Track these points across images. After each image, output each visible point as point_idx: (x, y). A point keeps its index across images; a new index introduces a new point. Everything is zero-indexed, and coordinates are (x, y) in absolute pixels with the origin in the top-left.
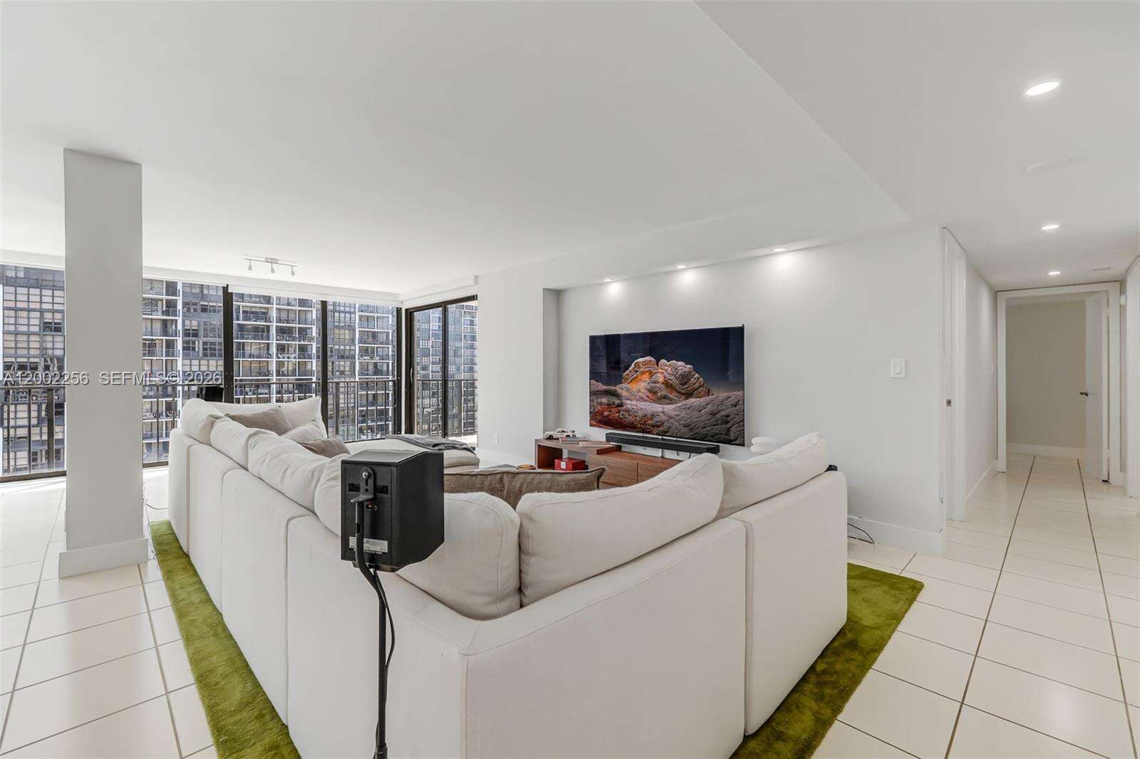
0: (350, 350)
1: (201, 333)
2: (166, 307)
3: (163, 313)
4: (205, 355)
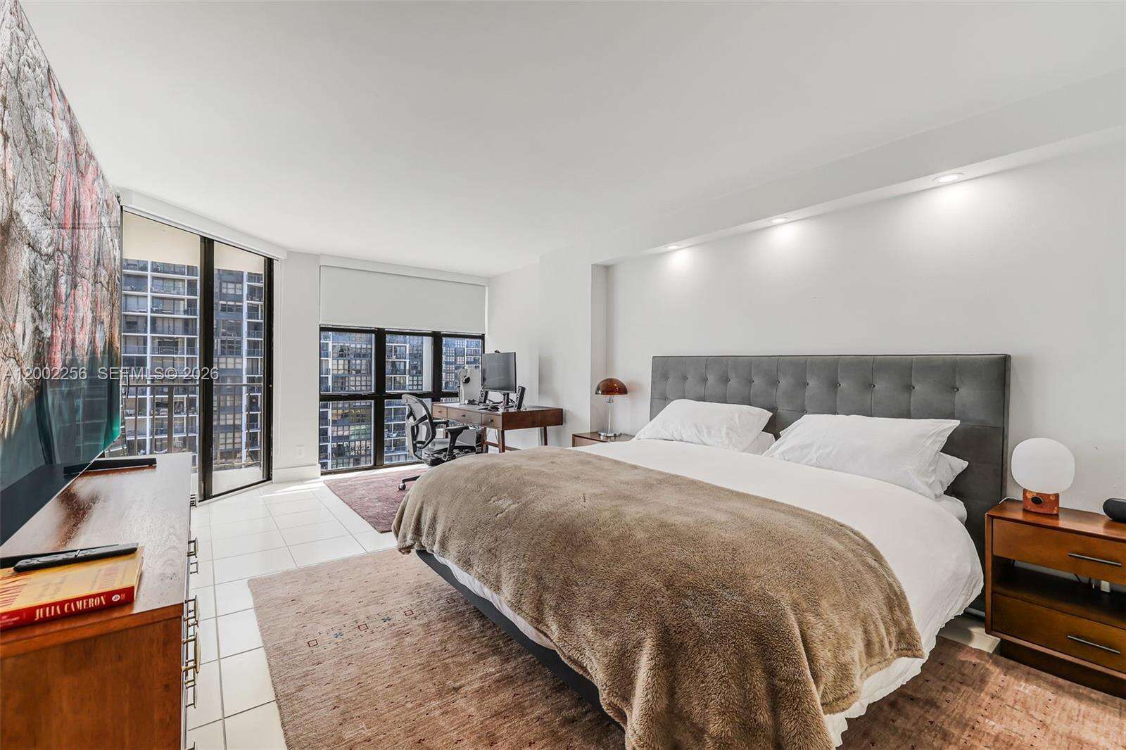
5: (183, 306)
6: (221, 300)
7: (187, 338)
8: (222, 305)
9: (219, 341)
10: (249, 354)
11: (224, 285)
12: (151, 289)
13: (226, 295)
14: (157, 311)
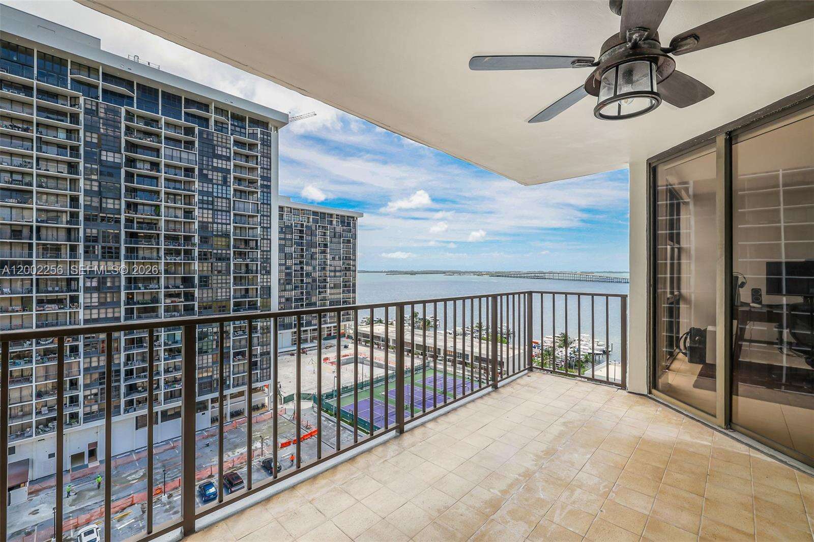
0: (226, 253)
1: (101, 239)
2: (70, 218)
3: (67, 223)
4: (103, 257)
5: (65, 218)
6: (101, 213)
7: (70, 245)
8: (101, 217)
9: (100, 246)
10: (126, 258)
11: (104, 200)
12: (36, 202)
13: (106, 208)
14: (42, 221)
